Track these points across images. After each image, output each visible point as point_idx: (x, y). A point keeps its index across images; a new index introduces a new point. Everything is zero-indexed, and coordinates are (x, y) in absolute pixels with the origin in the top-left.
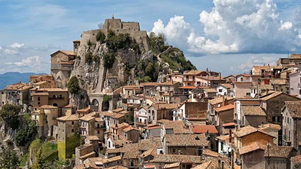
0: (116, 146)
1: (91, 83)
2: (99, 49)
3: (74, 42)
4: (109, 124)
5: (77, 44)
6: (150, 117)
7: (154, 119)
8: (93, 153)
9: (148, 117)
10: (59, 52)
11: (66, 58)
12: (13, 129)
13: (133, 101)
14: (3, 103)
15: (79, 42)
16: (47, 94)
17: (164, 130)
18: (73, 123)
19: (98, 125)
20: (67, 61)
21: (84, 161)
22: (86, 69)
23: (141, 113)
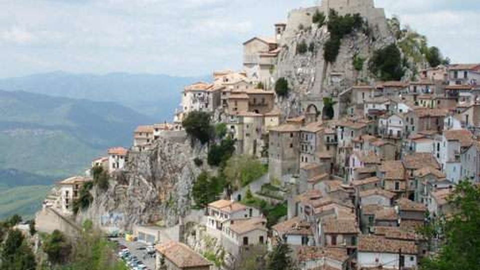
0: (365, 164)
1: (305, 82)
2: (316, 35)
3: (276, 25)
4: (344, 137)
5: (280, 28)
6: (407, 127)
7: (413, 130)
8: (325, 174)
9: (405, 128)
10: (255, 38)
11: (266, 48)
12: (203, 143)
13: (374, 107)
14: (186, 108)
15: (284, 26)
16: (246, 96)
17: (444, 143)
18: (292, 135)
19: (328, 138)
20: (266, 52)
21: (315, 186)
22: (297, 63)
23: (392, 122)
